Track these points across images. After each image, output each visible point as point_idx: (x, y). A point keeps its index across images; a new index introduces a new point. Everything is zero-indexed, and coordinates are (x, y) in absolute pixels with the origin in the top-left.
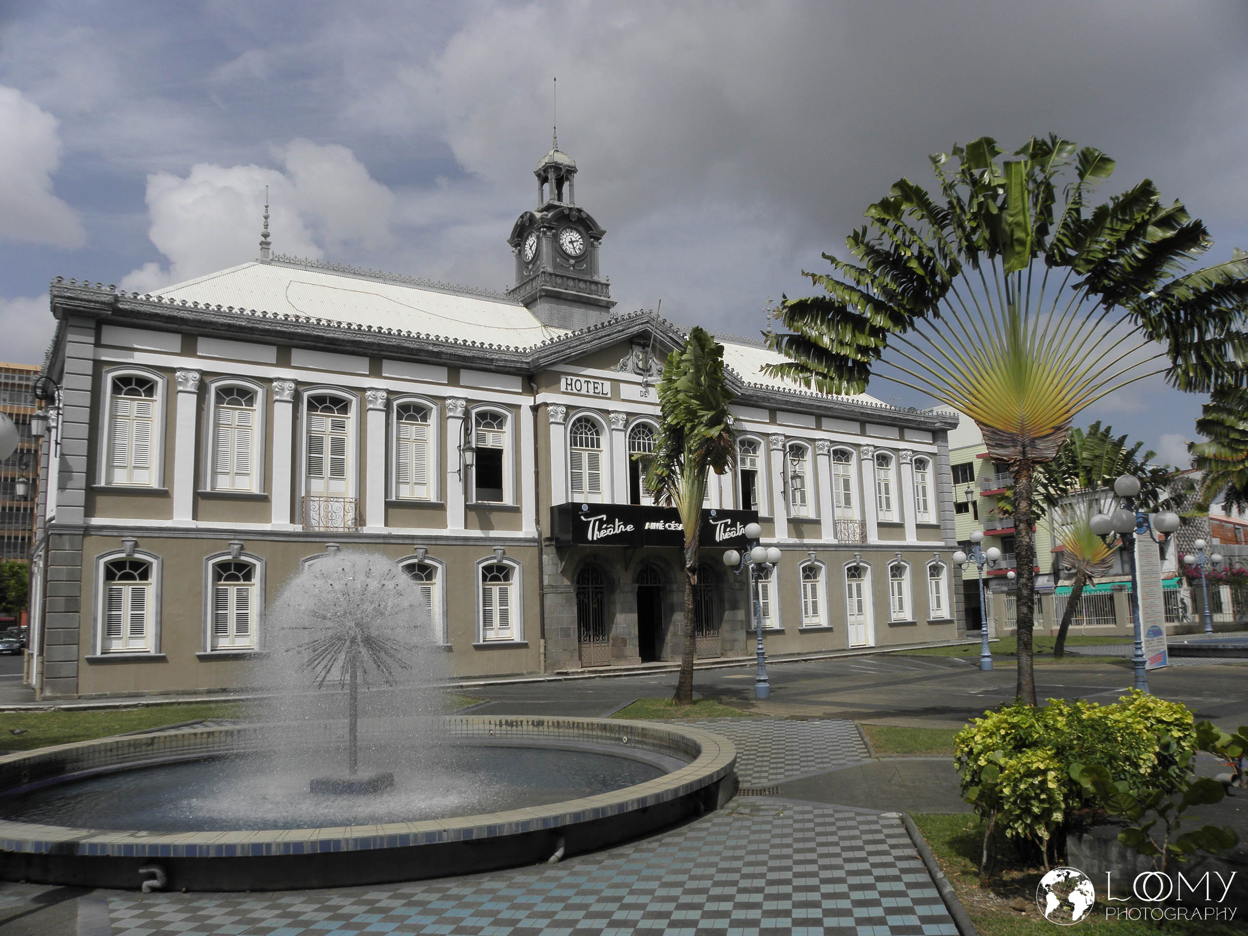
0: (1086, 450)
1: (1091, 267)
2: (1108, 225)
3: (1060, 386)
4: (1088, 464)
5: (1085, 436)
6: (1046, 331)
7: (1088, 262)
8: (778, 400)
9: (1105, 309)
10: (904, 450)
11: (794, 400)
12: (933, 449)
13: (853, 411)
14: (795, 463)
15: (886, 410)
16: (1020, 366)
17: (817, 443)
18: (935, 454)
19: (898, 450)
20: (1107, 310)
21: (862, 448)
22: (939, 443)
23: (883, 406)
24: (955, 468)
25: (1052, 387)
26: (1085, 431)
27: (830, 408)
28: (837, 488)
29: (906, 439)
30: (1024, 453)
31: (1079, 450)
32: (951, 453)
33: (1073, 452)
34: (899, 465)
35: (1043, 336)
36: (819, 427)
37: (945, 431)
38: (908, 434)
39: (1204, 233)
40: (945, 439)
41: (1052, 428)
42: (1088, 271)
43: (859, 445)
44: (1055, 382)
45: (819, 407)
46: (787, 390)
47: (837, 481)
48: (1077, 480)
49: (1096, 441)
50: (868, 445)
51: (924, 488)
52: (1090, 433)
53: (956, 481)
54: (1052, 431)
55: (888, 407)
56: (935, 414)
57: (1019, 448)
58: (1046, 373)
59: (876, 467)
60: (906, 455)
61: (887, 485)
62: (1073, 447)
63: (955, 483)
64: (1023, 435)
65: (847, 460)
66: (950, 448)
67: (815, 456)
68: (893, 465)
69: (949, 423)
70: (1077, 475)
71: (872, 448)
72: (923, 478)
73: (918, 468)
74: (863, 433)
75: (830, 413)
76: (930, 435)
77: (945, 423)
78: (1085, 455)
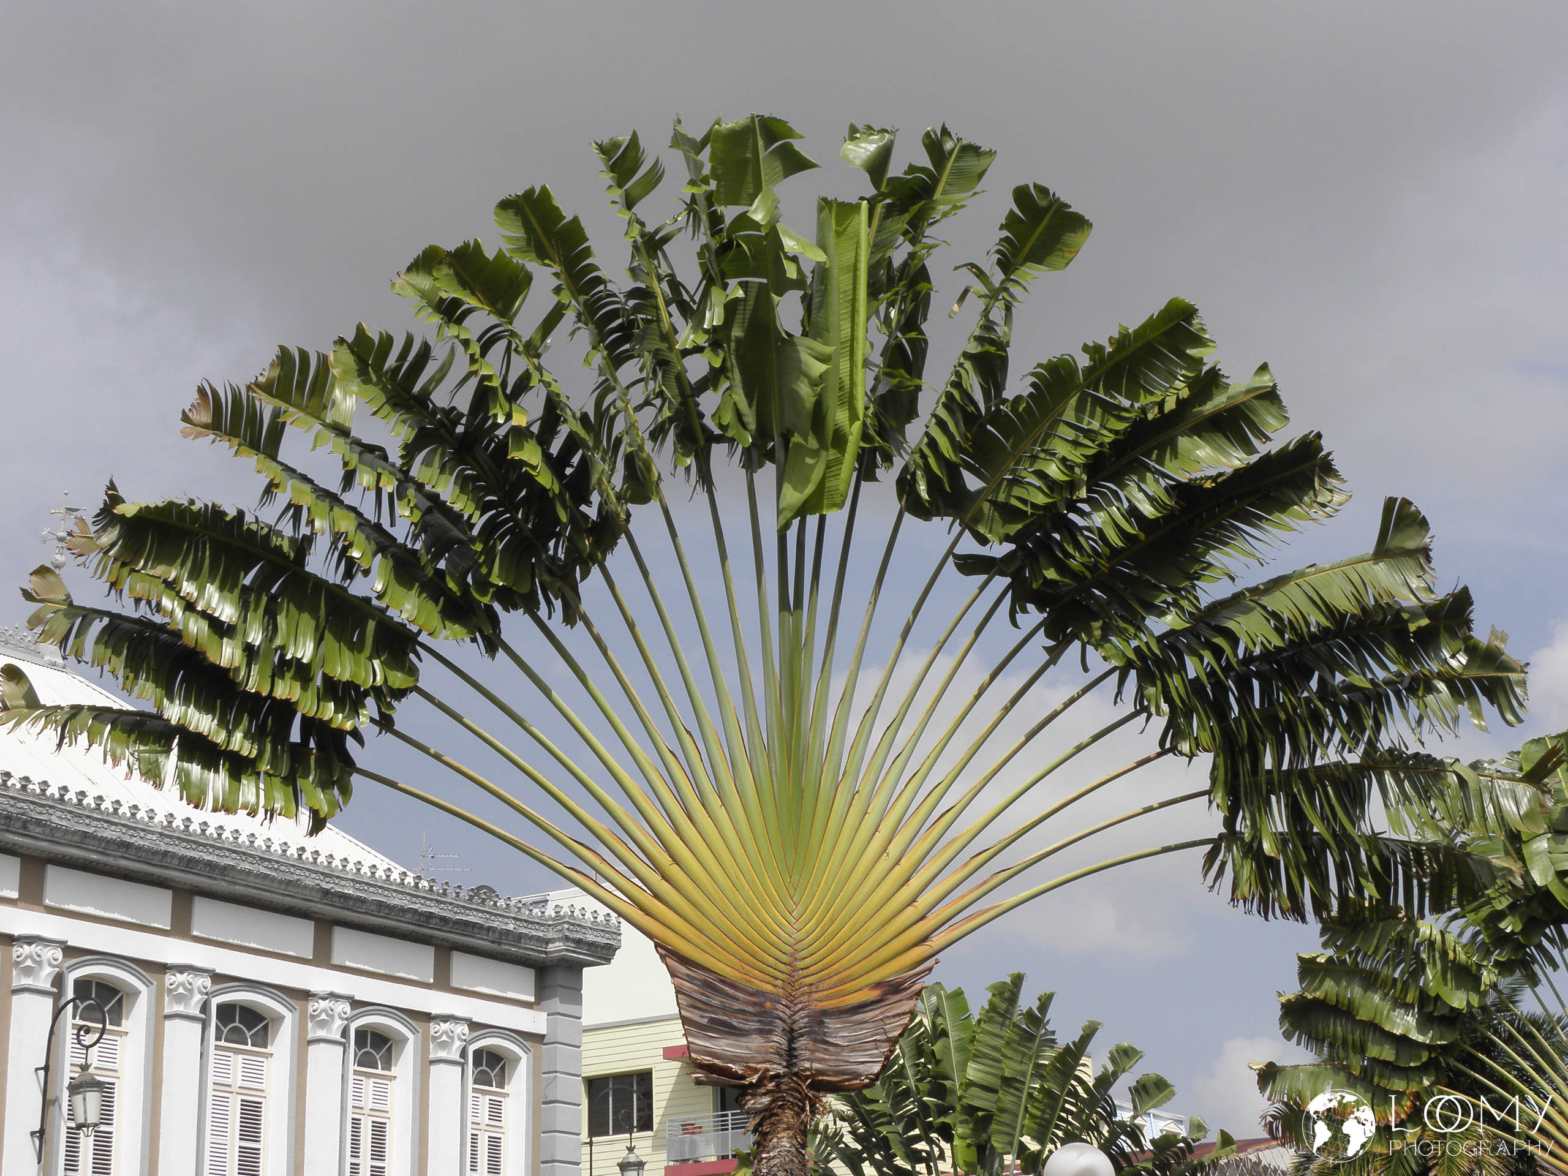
0: (977, 1057)
1: (1014, 528)
2: (1069, 415)
3: (907, 863)
4: (980, 1100)
5: (976, 1013)
6: (880, 696)
7: (1008, 513)
8: (58, 828)
9: (1048, 649)
10: (446, 1018)
11: (110, 833)
12: (535, 1021)
13: (296, 884)
14: (88, 1039)
15: (400, 889)
16: (800, 793)
17: (170, 978)
18: (539, 1038)
19: (427, 1017)
20: (1054, 654)
21: (314, 1006)
22: (556, 1004)
23: (395, 876)
24: (595, 1086)
25: (884, 863)
26: (978, 1002)
27: (225, 870)
28: (220, 1129)
29: (455, 984)
30: (790, 1055)
31: (955, 1057)
32: (586, 1038)
33: (938, 1062)
34: (426, 1063)
35: (872, 712)
36: (181, 928)
37: (574, 968)
38: (462, 968)
39: (1327, 469)
40: (574, 994)
41: (877, 985)
42: (1007, 538)
43: (306, 995)
44: (894, 849)
45: (190, 863)
46: (89, 801)
47: (221, 1103)
48: (945, 1146)
49: (1008, 1033)
50: (333, 996)
51: (495, 1144)
52: (993, 1007)
53: (597, 1127)
54: (875, 994)
55: (410, 880)
56: (550, 911)
57: (779, 1040)
58: (869, 821)
59: (352, 1067)
60: (450, 1035)
61: (379, 1130)
62: (936, 1048)
63: (592, 1133)
64: (792, 999)
65: (263, 1039)
66: (586, 1021)
67: (160, 1018)
68: (405, 1064)
69: (591, 945)
70: (946, 1133)
71: (344, 1007)
72: (495, 1112)
73: (482, 1079)
74: (322, 957)
75: (221, 886)
76: (528, 977)
77: (578, 942)
78: (973, 1071)
